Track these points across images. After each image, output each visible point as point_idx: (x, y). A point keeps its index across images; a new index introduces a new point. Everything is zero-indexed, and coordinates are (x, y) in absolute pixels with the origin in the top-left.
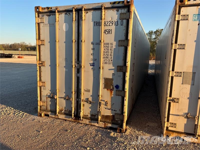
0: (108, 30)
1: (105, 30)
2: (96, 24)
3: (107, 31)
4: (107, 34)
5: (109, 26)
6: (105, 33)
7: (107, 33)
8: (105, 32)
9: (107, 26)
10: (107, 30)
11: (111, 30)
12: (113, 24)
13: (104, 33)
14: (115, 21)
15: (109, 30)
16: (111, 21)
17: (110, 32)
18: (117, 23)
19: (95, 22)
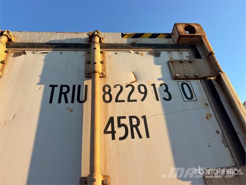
0: (124, 117)
1: (111, 120)
2: (61, 93)
3: (120, 125)
4: (121, 139)
5: (129, 100)
6: (113, 132)
7: (120, 132)
8: (110, 129)
9: (117, 101)
10: (119, 118)
11: (144, 117)
12: (145, 93)
13: (106, 132)
14: (154, 85)
15: (131, 118)
16: (136, 85)
17: (142, 128)
18: (167, 91)
19: (53, 87)
